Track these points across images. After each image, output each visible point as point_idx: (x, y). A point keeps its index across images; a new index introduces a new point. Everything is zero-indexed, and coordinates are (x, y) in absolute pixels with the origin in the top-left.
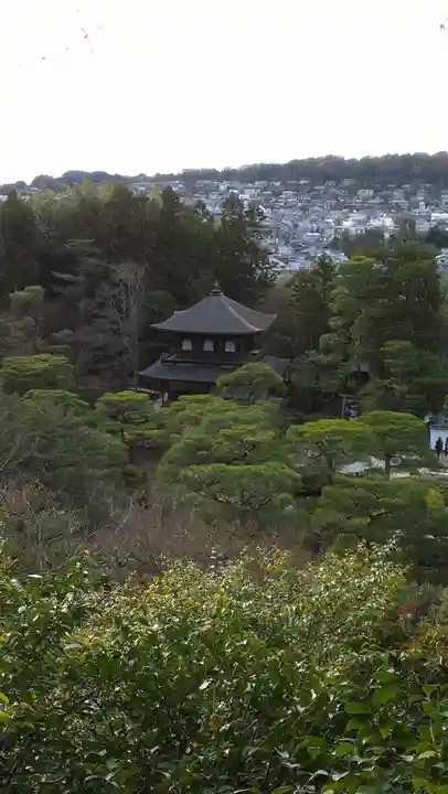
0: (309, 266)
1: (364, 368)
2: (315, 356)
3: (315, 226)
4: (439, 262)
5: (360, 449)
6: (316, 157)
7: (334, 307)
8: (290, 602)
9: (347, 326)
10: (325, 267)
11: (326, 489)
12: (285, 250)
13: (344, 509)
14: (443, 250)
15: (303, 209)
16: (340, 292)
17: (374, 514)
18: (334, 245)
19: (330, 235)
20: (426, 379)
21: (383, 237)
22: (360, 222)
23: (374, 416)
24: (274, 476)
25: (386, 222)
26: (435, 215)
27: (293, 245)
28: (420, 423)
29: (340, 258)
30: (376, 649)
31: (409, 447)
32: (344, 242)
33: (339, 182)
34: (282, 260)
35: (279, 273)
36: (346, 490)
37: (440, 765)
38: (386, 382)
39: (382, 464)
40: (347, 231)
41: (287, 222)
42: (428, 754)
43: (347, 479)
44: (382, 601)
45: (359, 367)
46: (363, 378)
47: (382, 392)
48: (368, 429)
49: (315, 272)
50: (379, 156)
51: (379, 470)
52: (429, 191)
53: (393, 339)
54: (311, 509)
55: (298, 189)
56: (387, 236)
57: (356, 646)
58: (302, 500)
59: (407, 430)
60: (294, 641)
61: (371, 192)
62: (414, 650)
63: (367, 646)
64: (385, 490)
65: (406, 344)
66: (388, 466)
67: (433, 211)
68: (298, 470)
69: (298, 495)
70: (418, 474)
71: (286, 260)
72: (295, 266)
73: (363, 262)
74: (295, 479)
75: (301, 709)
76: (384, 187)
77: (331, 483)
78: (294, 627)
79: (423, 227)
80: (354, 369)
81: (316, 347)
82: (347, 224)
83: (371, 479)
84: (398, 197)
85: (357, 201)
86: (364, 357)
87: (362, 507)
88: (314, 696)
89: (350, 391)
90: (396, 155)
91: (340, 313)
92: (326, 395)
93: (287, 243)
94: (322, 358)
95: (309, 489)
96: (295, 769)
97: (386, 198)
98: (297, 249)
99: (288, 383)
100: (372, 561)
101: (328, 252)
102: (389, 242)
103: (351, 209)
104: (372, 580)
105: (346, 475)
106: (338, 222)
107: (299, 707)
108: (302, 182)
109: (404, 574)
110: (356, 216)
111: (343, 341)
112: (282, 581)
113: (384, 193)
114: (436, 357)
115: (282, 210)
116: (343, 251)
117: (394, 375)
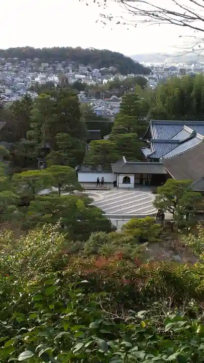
0: (20, 98)
1: (48, 146)
2: (24, 141)
3: (22, 80)
4: (79, 97)
5: (47, 183)
6: (21, 47)
7: (33, 118)
8: (12, 254)
9: (39, 127)
10: (27, 99)
11: (32, 202)
12: (8, 91)
13: (40, 211)
14: (81, 92)
15: (16, 72)
16: (35, 111)
17: (54, 212)
18: (32, 89)
19: (29, 84)
20: (75, 150)
21: (54, 86)
22: (42, 79)
23: (53, 168)
24: (7, 197)
25: (55, 78)
26: (77, 76)
27: (12, 89)
28: (73, 170)
29: (34, 95)
30: (52, 271)
31: (69, 181)
32: (36, 88)
33: (32, 59)
34: (7, 96)
35: (6, 102)
36: (41, 202)
37: (75, 318)
38: (58, 152)
39: (57, 189)
40: (37, 82)
41: (8, 78)
42: (70, 314)
43: (42, 197)
44: (55, 250)
45: (45, 146)
46: (47, 151)
47: (56, 157)
48: (50, 174)
49: (23, 101)
50: (51, 48)
51: (56, 192)
52: (73, 64)
53: (59, 132)
54: (25, 212)
55: (13, 62)
56: (56, 85)
57: (43, 271)
58: (21, 208)
59: (68, 173)
60: (15, 272)
61: (48, 64)
62: (69, 270)
63: (47, 271)
64: (58, 201)
65: (65, 134)
66: (60, 190)
67: (76, 74)
68: (19, 194)
69: (19, 206)
70: (73, 193)
71: (9, 96)
72: (14, 99)
73: (44, 97)
74: (17, 198)
75: (15, 302)
76: (54, 62)
77: (34, 199)
78: (15, 265)
79: (72, 81)
80: (44, 147)
81: (25, 137)
82: (37, 79)
83: (53, 197)
84: (60, 67)
85: (41, 69)
86: (47, 141)
87: (48, 209)
88: (21, 295)
89: (41, 157)
90: (58, 48)
91: (35, 121)
92: (31, 159)
93: (9, 88)
94: (28, 142)
95: (24, 203)
96: (10, 328)
97: (54, 68)
98: (14, 91)
99: (13, 154)
100: (50, 233)
101: (29, 92)
102: (57, 88)
103: (38, 72)
104: (50, 241)
105: (41, 195)
106: (33, 78)
107: (14, 301)
108: (15, 59)
109: (65, 237)
110: (41, 76)
111: (38, 134)
112: (9, 245)
113: (53, 65)
114: (79, 140)
115: (6, 72)
116: (36, 92)
117: (61, 149)
